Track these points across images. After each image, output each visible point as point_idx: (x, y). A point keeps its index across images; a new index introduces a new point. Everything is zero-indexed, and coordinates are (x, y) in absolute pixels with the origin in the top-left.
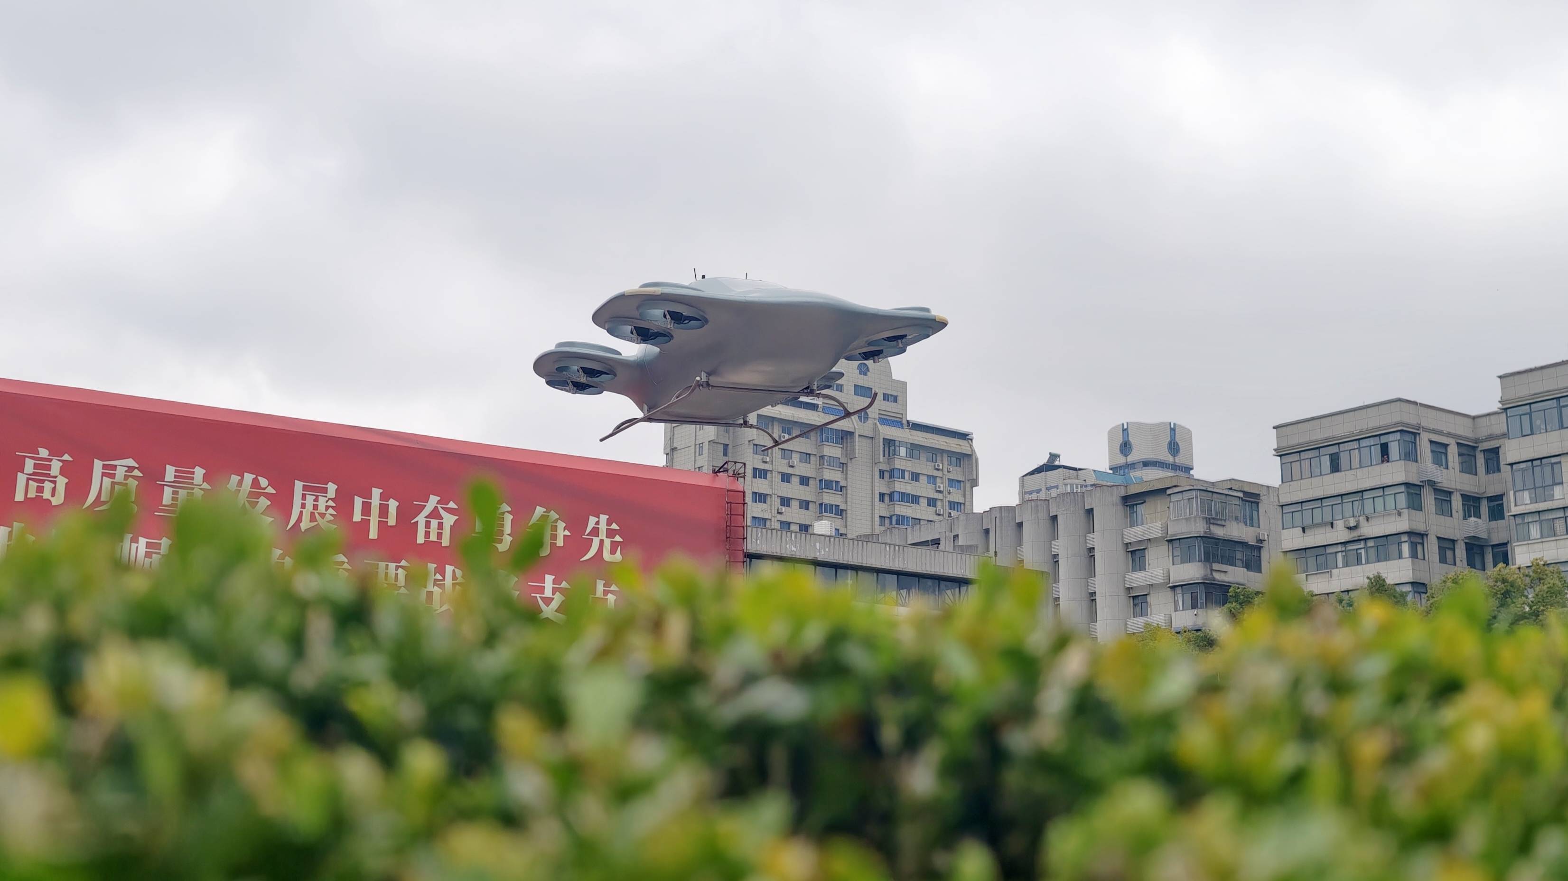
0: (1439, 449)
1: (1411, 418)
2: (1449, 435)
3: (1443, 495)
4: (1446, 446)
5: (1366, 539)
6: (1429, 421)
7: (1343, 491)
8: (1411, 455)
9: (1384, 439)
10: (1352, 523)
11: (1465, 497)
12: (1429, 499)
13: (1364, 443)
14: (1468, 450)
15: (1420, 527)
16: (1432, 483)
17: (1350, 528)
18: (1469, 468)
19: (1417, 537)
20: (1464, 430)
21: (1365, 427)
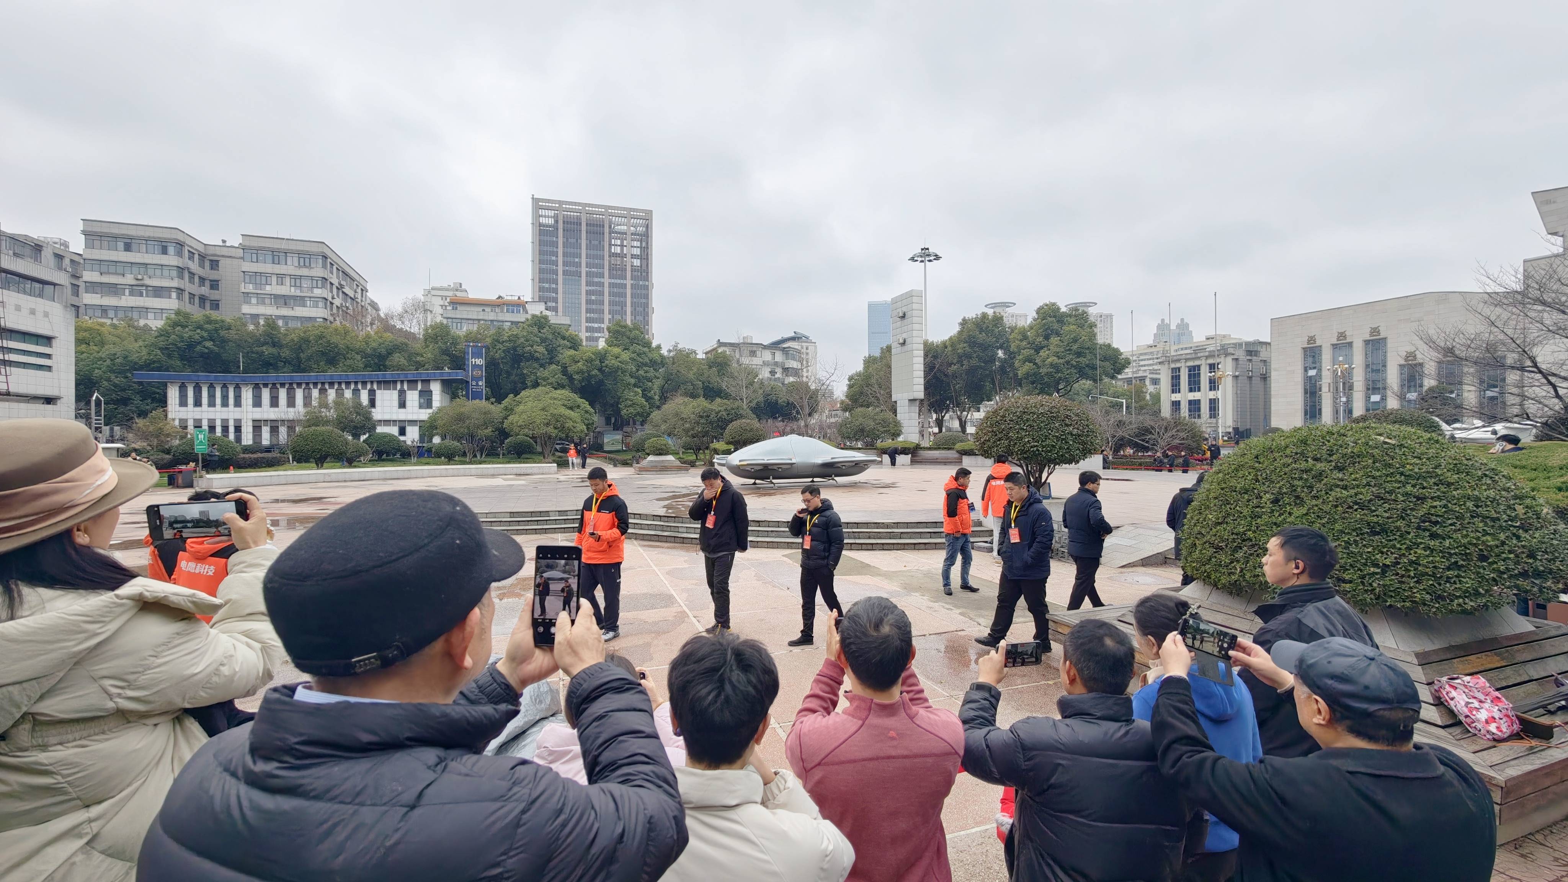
0: (191, 255)
1: (181, 237)
2: (196, 250)
3: (192, 275)
4: (193, 254)
5: (147, 286)
6: (189, 241)
7: (133, 261)
8: (179, 254)
9: (164, 244)
10: (140, 277)
11: (200, 277)
12: (186, 275)
13: (149, 242)
14: (202, 257)
15: (182, 287)
16: (188, 268)
17: (137, 279)
18: (202, 265)
19: (180, 291)
20: (201, 248)
21: (152, 235)
